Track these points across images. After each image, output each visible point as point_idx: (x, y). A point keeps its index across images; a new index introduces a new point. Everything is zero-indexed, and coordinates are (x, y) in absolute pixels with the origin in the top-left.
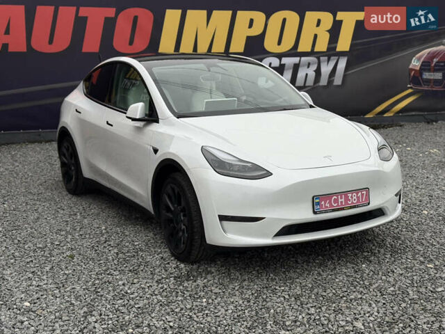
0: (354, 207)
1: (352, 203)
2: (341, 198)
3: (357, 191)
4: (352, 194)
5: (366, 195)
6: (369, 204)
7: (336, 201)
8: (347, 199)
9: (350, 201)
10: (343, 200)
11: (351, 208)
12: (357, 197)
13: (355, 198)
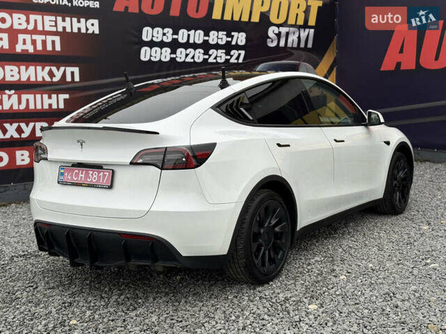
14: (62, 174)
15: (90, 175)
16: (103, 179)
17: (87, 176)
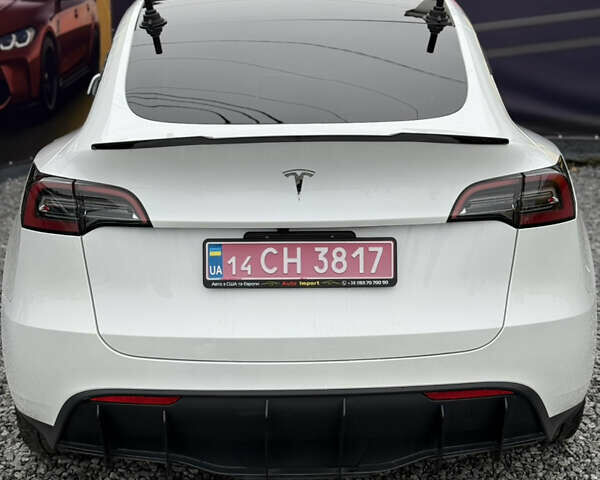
14: (216, 261)
15: (321, 257)
16: (369, 265)
17: (310, 259)
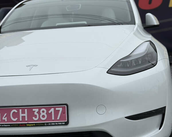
0: (43, 125)
1: (39, 119)
2: (23, 112)
3: (48, 107)
4: (40, 109)
5: (63, 112)
6: (67, 123)
7: (16, 115)
8: (31, 114)
9: (36, 117)
10: (26, 115)
11: (37, 125)
12: (47, 113)
13: (45, 114)
